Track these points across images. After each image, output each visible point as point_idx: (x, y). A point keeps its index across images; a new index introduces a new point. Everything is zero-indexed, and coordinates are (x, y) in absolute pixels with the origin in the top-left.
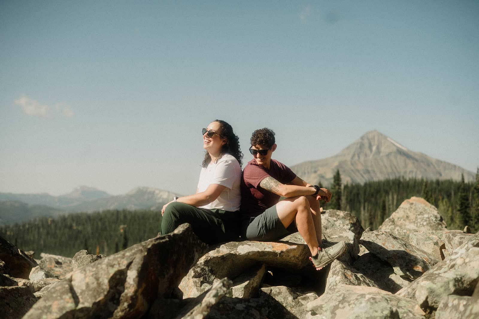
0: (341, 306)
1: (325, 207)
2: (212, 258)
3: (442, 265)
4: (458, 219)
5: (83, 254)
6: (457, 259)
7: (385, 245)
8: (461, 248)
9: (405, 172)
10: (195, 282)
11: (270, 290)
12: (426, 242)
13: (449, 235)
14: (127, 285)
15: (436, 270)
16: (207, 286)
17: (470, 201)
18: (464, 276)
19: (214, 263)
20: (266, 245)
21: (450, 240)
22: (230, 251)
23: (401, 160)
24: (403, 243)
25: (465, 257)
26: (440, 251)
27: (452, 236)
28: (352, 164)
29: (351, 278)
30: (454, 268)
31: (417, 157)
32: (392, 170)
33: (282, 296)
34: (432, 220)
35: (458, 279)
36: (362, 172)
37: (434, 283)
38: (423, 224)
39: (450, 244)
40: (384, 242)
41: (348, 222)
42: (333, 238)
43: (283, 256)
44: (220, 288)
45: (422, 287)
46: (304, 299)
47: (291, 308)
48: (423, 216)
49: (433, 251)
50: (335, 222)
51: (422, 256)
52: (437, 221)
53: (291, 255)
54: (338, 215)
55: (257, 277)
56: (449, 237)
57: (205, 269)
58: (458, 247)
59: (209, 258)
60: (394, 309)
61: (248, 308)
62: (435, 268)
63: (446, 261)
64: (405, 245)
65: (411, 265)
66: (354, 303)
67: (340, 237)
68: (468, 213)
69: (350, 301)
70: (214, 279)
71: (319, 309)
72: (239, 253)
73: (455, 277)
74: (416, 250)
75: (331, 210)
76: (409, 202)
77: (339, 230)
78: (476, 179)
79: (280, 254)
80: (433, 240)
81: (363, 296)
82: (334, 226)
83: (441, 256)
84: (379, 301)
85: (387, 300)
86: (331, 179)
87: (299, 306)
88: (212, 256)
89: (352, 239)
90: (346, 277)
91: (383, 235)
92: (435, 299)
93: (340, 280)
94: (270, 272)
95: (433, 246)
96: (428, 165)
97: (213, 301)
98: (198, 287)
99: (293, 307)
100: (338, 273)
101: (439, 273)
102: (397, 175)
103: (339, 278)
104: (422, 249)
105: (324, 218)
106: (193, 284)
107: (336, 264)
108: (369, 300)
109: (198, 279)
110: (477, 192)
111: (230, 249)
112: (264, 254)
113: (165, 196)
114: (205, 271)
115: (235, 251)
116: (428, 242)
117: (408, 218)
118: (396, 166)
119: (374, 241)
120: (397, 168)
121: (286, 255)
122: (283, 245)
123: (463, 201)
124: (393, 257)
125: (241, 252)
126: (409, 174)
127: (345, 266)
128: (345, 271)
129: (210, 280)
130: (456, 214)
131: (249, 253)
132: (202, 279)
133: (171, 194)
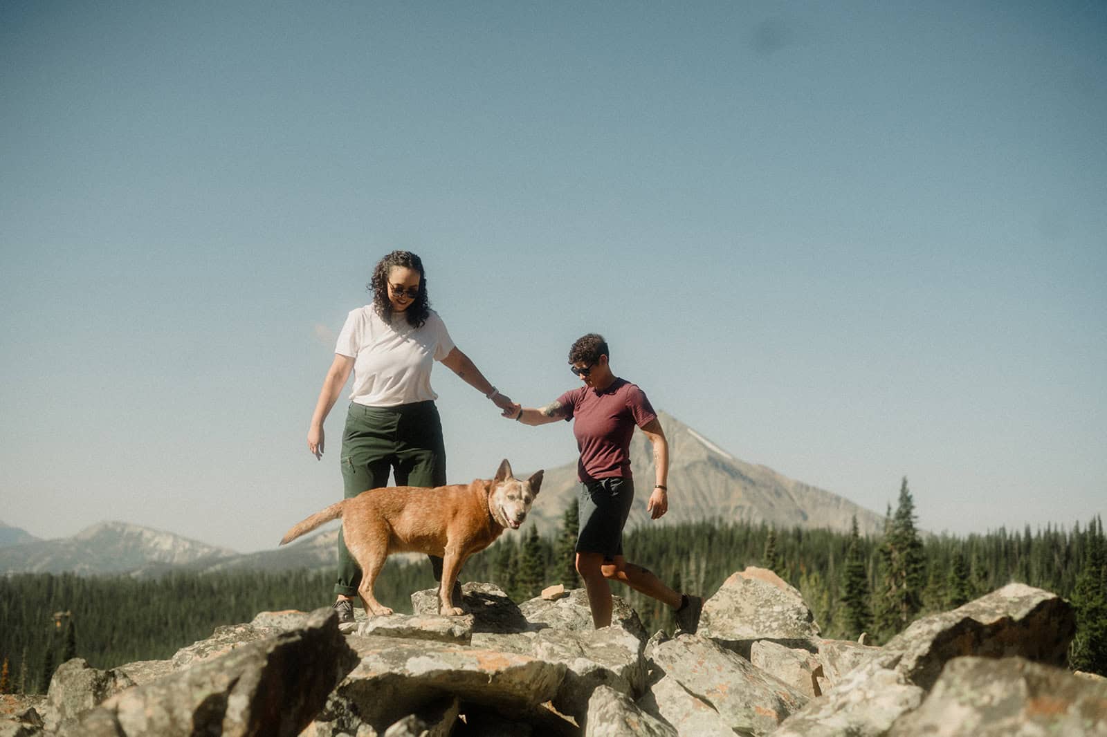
2: (353, 682)
3: (821, 705)
4: (844, 620)
5: (77, 667)
6: (850, 694)
7: (703, 665)
8: (859, 672)
9: (726, 509)
10: (321, 731)
12: (783, 662)
13: (832, 647)
14: (227, 724)
15: (810, 714)
17: (869, 579)
18: (863, 725)
19: (357, 693)
20: (466, 657)
21: (833, 659)
22: (390, 668)
23: (717, 479)
24: (740, 662)
25: (866, 688)
26: (813, 680)
27: (838, 650)
29: (637, 728)
30: (844, 709)
31: (751, 475)
32: (697, 502)
34: (791, 618)
35: (852, 729)
38: (770, 626)
39: (832, 667)
40: (700, 660)
42: (596, 648)
43: (499, 681)
44: (403, 734)
48: (771, 610)
49: (799, 679)
51: (776, 689)
52: (800, 620)
53: (516, 679)
55: (443, 723)
56: (831, 652)
57: (341, 704)
58: (850, 670)
59: (348, 682)
63: (828, 697)
65: (755, 706)
67: (610, 646)
68: (865, 607)
70: (360, 724)
72: (410, 672)
73: (846, 725)
74: (764, 676)
76: (741, 577)
78: (885, 529)
79: (494, 677)
80: (799, 657)
83: (813, 690)
86: (559, 517)
88: (354, 678)
89: (636, 651)
90: (628, 727)
91: (699, 643)
93: (617, 732)
94: (461, 716)
95: (799, 669)
96: (778, 494)
100: (611, 718)
101: (817, 719)
102: (708, 516)
103: (614, 727)
104: (776, 675)
105: (567, 606)
107: (608, 700)
109: (327, 723)
110: (886, 560)
111: (392, 663)
112: (459, 675)
113: (167, 544)
114: (341, 707)
115: (401, 668)
116: (788, 662)
117: (739, 611)
118: (707, 494)
119: (680, 656)
120: (708, 499)
121: (505, 681)
122: (501, 659)
123: (854, 579)
124: (718, 690)
125: (414, 671)
126: (735, 512)
127: (625, 705)
128: (625, 713)
129: (352, 726)
130: (839, 607)
131: (430, 673)
132: (334, 725)
133: (180, 540)
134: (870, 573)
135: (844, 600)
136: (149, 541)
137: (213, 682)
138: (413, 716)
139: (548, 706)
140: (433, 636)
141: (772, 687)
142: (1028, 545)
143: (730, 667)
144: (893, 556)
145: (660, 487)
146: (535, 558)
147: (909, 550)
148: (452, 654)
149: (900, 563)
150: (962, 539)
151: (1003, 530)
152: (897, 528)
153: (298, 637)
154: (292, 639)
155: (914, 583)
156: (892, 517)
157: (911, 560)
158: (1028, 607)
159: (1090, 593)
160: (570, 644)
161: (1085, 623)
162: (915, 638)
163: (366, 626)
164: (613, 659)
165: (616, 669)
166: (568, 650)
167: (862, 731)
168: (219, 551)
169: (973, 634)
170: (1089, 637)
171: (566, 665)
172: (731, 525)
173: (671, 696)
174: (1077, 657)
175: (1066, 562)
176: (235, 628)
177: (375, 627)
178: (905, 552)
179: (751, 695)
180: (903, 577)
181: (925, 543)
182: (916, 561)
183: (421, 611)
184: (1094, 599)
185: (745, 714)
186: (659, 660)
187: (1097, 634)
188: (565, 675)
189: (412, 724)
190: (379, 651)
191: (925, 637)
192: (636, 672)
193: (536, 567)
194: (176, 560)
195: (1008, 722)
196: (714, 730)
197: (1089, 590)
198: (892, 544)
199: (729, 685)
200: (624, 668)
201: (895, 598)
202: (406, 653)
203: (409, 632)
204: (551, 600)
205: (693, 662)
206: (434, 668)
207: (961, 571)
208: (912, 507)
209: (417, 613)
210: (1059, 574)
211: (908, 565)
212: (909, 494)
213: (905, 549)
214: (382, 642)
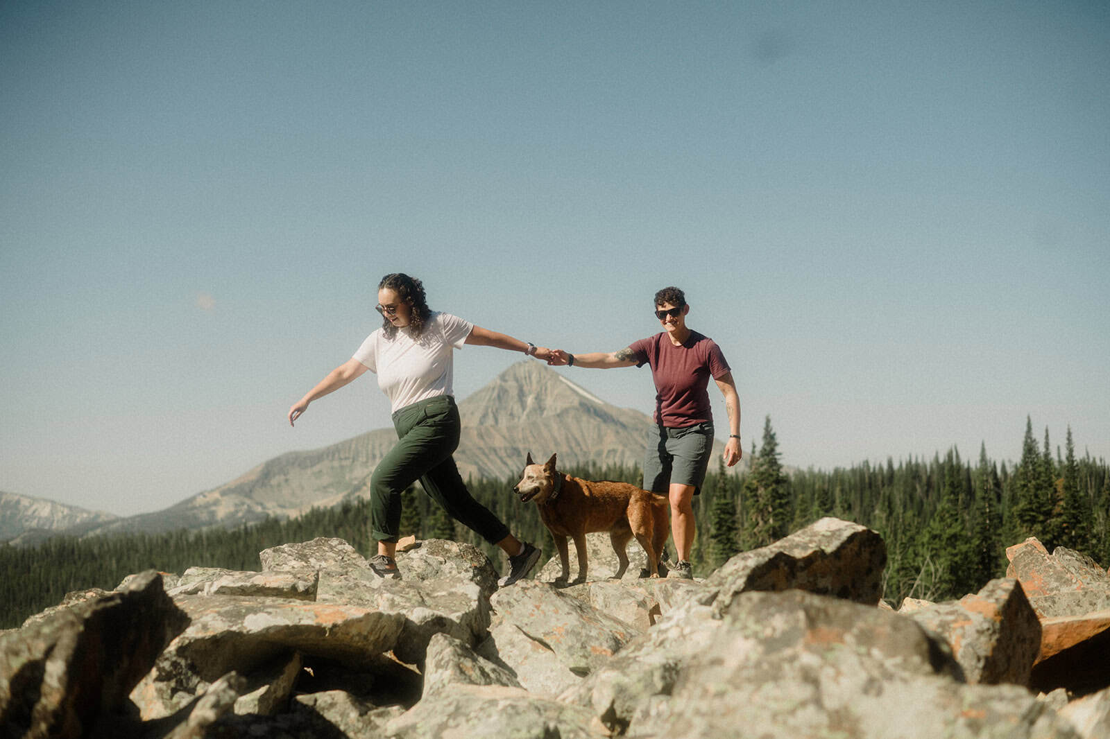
0: (451, 723)
1: (420, 535)
2: (192, 641)
3: (643, 643)
4: (714, 557)
6: (670, 630)
7: (540, 609)
9: (599, 454)
10: (160, 691)
11: (313, 699)
12: (622, 602)
13: (666, 586)
14: (45, 689)
15: (633, 652)
16: (183, 698)
17: (738, 515)
18: (680, 661)
19: (196, 652)
20: (302, 612)
21: (667, 596)
22: (229, 626)
23: (589, 425)
24: (576, 604)
25: (683, 626)
26: (650, 618)
27: (672, 589)
28: (481, 436)
29: (472, 672)
30: (663, 645)
31: (623, 419)
32: (571, 448)
33: (337, 710)
35: (670, 665)
36: (503, 454)
37: (625, 674)
39: (667, 604)
40: (537, 604)
41: (467, 565)
42: (437, 597)
43: (336, 634)
44: (224, 691)
45: (603, 682)
46: (380, 715)
47: (355, 733)
49: (635, 620)
50: (442, 566)
51: (612, 629)
53: (354, 631)
54: (448, 551)
55: (284, 677)
56: (665, 590)
57: (179, 664)
59: (187, 641)
60: (552, 725)
61: (274, 732)
62: (629, 648)
63: (650, 635)
64: (580, 607)
65: (591, 646)
66: (476, 717)
67: (451, 594)
69: (470, 712)
70: (199, 682)
71: (410, 731)
72: (248, 629)
73: (664, 661)
74: (601, 616)
75: (433, 540)
77: (448, 581)
78: (751, 467)
79: (331, 630)
80: (637, 597)
81: (493, 702)
82: (439, 573)
84: (524, 711)
85: (539, 710)
87: (370, 730)
88: (193, 637)
89: (475, 597)
90: (462, 672)
91: (537, 588)
92: (627, 704)
93: (451, 678)
94: (309, 670)
95: (636, 608)
97: (211, 715)
98: (165, 701)
99: (360, 731)
100: (446, 664)
101: (637, 656)
102: (582, 460)
103: (448, 673)
104: (614, 615)
105: (419, 557)
106: (155, 694)
107: (444, 648)
108: (504, 710)
109: (165, 683)
110: (752, 497)
111: (230, 621)
112: (297, 630)
113: (45, 511)
114: (179, 667)
115: (240, 626)
116: (626, 602)
117: (597, 554)
118: (580, 439)
119: (518, 601)
120: (582, 443)
121: (342, 634)
122: (338, 611)
123: (722, 516)
124: (555, 632)
125: (252, 628)
126: (607, 457)
127: (459, 651)
128: (459, 659)
129: (191, 684)
130: (709, 544)
131: (268, 629)
132: (173, 684)
133: (59, 507)
134: (739, 509)
135: (714, 537)
136: (26, 509)
137: (29, 650)
138: (233, 673)
139: (390, 655)
140: (277, 592)
141: (608, 627)
142: (890, 477)
143: (567, 609)
144: (759, 492)
145: (734, 436)
146: (411, 510)
147: (774, 486)
148: (290, 609)
149: (766, 499)
150: (827, 473)
151: (867, 462)
152: (762, 465)
153: (118, 601)
154: (111, 604)
155: (780, 517)
156: (757, 454)
157: (776, 495)
158: (839, 540)
159: (949, 521)
160: (411, 594)
161: (945, 549)
162: (731, 574)
163: (211, 586)
164: (453, 607)
165: (455, 617)
166: (409, 600)
167: (680, 666)
168: (98, 516)
169: (786, 568)
170: (949, 563)
171: (404, 615)
172: (604, 468)
173: (511, 640)
174: (938, 583)
175: (927, 491)
176: (85, 593)
177: (219, 586)
178: (770, 488)
179: (587, 636)
180: (769, 513)
181: (793, 479)
182: (781, 497)
183: (269, 568)
184: (953, 525)
185: (581, 654)
186: (498, 606)
187: (957, 559)
188: (404, 624)
189: (233, 681)
190: (217, 609)
191: (740, 573)
192: (476, 619)
193: (412, 518)
194: (54, 526)
195: (788, 652)
196: (552, 671)
197: (949, 518)
198: (758, 481)
199: (565, 627)
200: (463, 615)
201: (762, 533)
202: (244, 611)
203: (253, 589)
204: (403, 551)
205: (531, 607)
206: (272, 624)
207: (825, 505)
208: (776, 444)
209: (266, 570)
210: (922, 502)
211: (774, 501)
212: (772, 433)
213: (771, 485)
214: (222, 601)
